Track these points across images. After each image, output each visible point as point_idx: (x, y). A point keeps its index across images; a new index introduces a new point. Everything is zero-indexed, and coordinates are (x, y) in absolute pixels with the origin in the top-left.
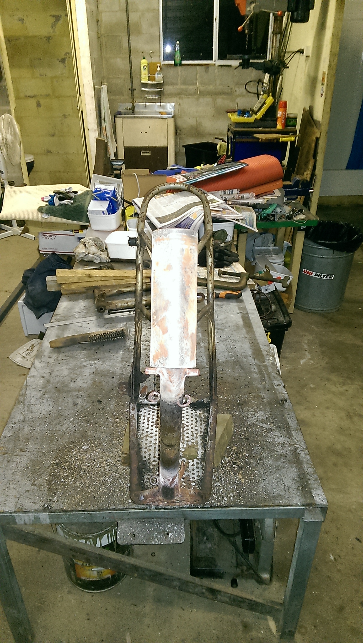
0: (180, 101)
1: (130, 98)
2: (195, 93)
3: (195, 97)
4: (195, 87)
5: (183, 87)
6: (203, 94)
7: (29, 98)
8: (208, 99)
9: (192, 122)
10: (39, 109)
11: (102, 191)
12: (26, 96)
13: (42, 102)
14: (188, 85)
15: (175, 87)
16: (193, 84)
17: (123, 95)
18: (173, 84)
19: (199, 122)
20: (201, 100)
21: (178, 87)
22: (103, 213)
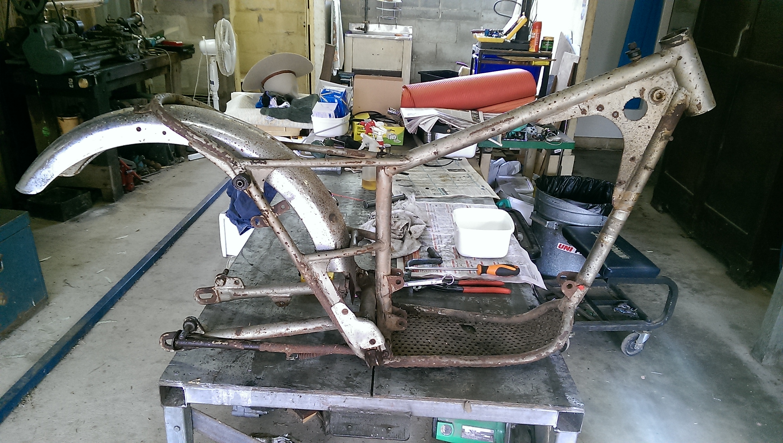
0: (419, 24)
1: (363, 17)
2: (437, 17)
3: (437, 20)
4: (436, 10)
5: (424, 9)
6: (446, 17)
7: (251, 11)
8: (451, 24)
9: (431, 48)
10: (261, 23)
11: (331, 92)
12: (247, 9)
13: (264, 16)
14: (430, 7)
15: (414, 8)
16: (436, 6)
17: (356, 15)
18: (412, 5)
19: (438, 47)
20: (443, 24)
21: (417, 8)
22: (330, 116)
